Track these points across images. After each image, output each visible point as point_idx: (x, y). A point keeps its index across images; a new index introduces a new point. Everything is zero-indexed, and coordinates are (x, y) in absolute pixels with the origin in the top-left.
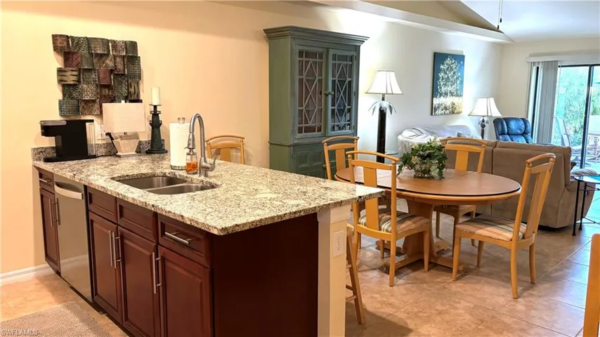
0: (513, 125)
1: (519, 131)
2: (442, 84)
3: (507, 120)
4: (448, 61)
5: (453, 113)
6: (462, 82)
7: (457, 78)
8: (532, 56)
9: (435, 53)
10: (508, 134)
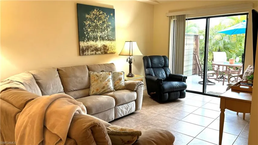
0: (156, 61)
1: (160, 65)
2: (89, 30)
3: (152, 58)
4: (95, 12)
5: (106, 53)
6: (113, 30)
7: (108, 26)
8: (170, 12)
9: (77, 4)
10: (152, 67)
